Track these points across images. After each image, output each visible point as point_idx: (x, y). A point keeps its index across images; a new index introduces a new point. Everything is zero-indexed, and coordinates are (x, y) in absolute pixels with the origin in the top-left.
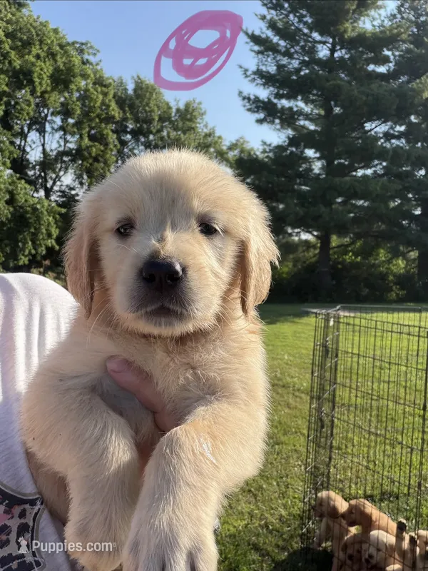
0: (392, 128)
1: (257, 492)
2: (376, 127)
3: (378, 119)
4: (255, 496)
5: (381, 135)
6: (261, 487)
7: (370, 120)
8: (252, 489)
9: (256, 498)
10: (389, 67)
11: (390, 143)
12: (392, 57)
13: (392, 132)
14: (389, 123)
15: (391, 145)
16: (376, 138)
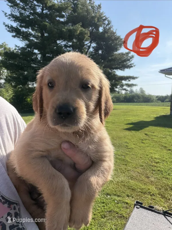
0: (67, 43)
2: (61, 42)
3: (62, 39)
5: (63, 46)
7: (59, 39)
10: (65, 19)
11: (67, 49)
12: (65, 15)
13: (67, 45)
14: (66, 41)
15: (67, 50)
16: (61, 47)
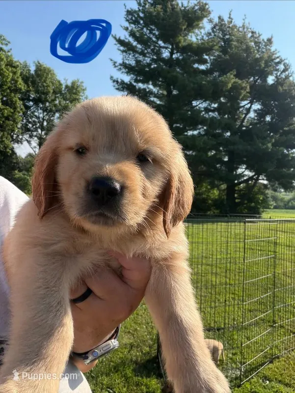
0: (210, 105)
1: (134, 333)
2: (200, 104)
3: (201, 99)
4: (133, 334)
5: (203, 110)
6: (136, 330)
7: (196, 99)
8: (131, 331)
9: (133, 336)
10: (207, 66)
11: (208, 114)
12: (209, 60)
13: (209, 107)
14: (207, 102)
15: (209, 116)
16: (200, 111)
